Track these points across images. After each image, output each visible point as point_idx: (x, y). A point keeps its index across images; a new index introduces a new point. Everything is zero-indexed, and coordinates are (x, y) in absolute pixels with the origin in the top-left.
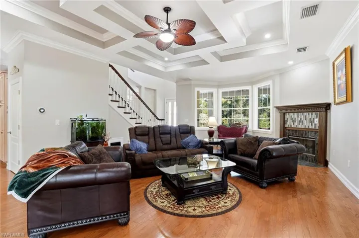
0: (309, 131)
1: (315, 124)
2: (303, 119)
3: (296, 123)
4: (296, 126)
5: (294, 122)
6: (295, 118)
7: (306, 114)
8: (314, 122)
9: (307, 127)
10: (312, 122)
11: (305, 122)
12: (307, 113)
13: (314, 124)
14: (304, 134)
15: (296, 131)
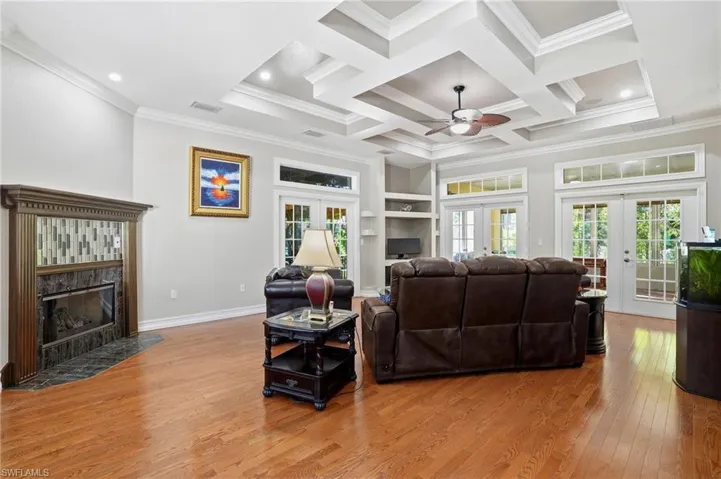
0: (102, 268)
1: (115, 250)
2: (90, 238)
3: (72, 251)
4: (73, 258)
5: (65, 246)
6: (68, 236)
7: (96, 224)
8: (112, 245)
9: (99, 259)
10: (109, 244)
11: (93, 245)
12: (99, 222)
13: (112, 250)
14: (92, 279)
15: (71, 274)
